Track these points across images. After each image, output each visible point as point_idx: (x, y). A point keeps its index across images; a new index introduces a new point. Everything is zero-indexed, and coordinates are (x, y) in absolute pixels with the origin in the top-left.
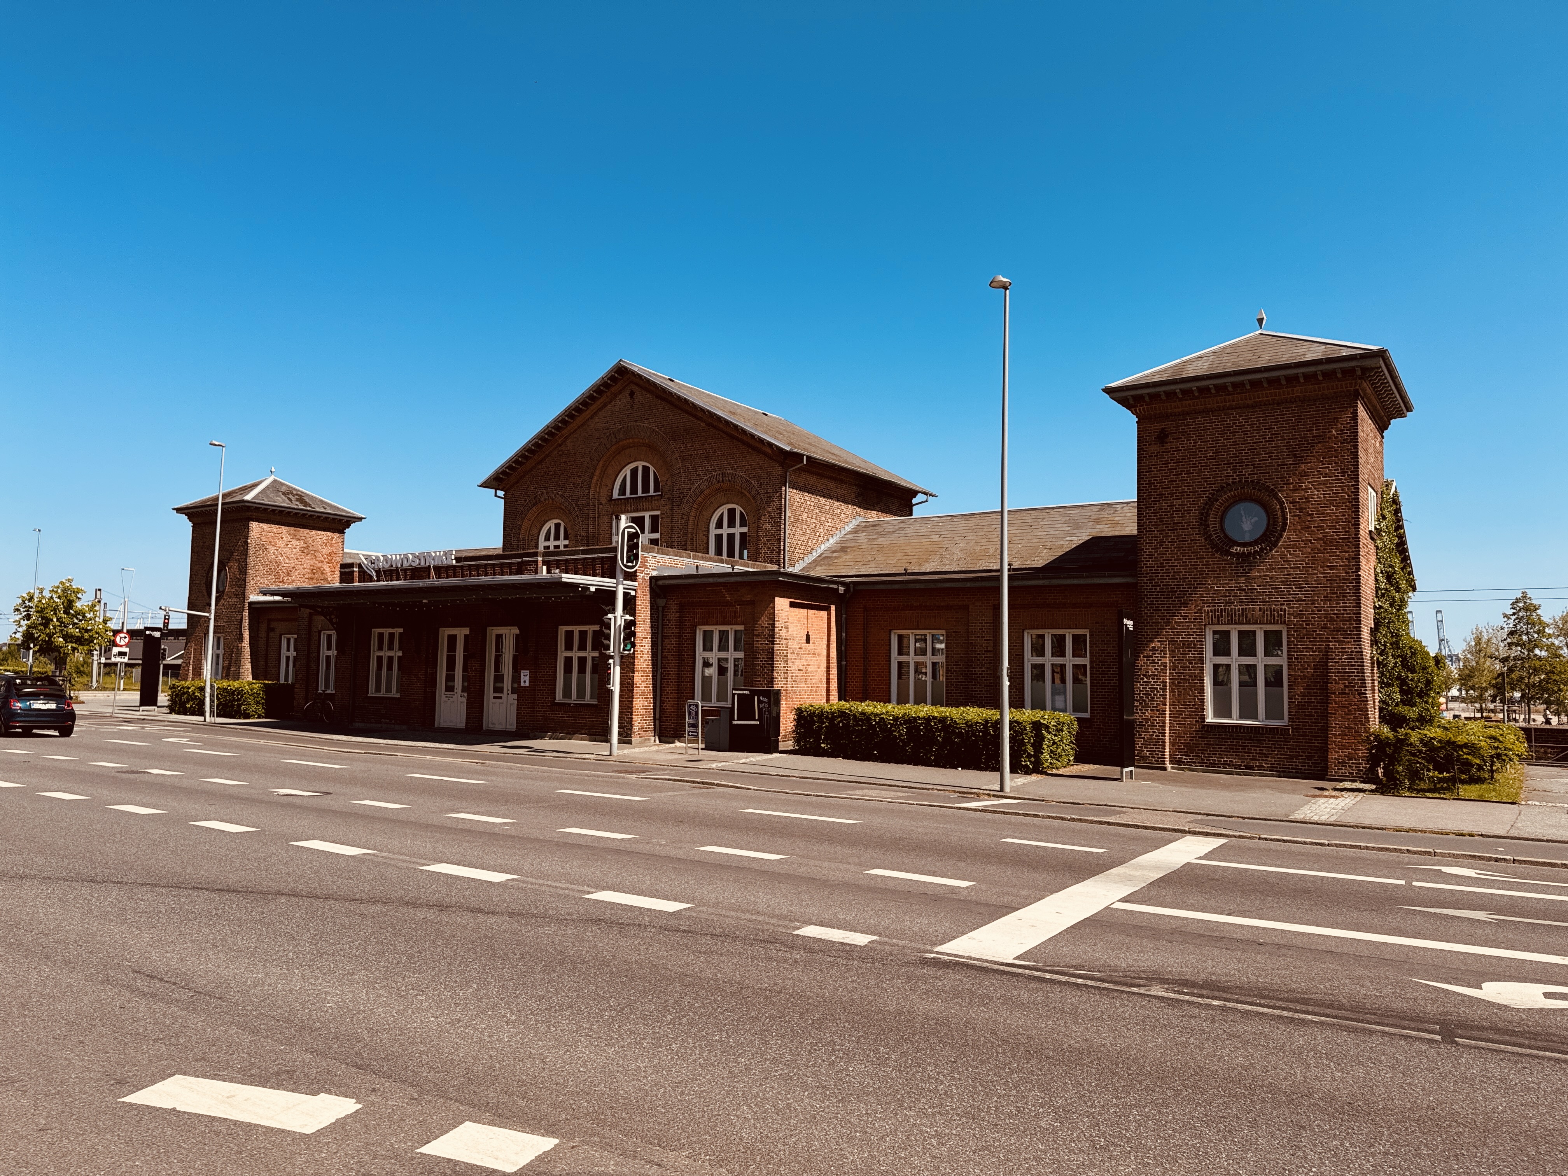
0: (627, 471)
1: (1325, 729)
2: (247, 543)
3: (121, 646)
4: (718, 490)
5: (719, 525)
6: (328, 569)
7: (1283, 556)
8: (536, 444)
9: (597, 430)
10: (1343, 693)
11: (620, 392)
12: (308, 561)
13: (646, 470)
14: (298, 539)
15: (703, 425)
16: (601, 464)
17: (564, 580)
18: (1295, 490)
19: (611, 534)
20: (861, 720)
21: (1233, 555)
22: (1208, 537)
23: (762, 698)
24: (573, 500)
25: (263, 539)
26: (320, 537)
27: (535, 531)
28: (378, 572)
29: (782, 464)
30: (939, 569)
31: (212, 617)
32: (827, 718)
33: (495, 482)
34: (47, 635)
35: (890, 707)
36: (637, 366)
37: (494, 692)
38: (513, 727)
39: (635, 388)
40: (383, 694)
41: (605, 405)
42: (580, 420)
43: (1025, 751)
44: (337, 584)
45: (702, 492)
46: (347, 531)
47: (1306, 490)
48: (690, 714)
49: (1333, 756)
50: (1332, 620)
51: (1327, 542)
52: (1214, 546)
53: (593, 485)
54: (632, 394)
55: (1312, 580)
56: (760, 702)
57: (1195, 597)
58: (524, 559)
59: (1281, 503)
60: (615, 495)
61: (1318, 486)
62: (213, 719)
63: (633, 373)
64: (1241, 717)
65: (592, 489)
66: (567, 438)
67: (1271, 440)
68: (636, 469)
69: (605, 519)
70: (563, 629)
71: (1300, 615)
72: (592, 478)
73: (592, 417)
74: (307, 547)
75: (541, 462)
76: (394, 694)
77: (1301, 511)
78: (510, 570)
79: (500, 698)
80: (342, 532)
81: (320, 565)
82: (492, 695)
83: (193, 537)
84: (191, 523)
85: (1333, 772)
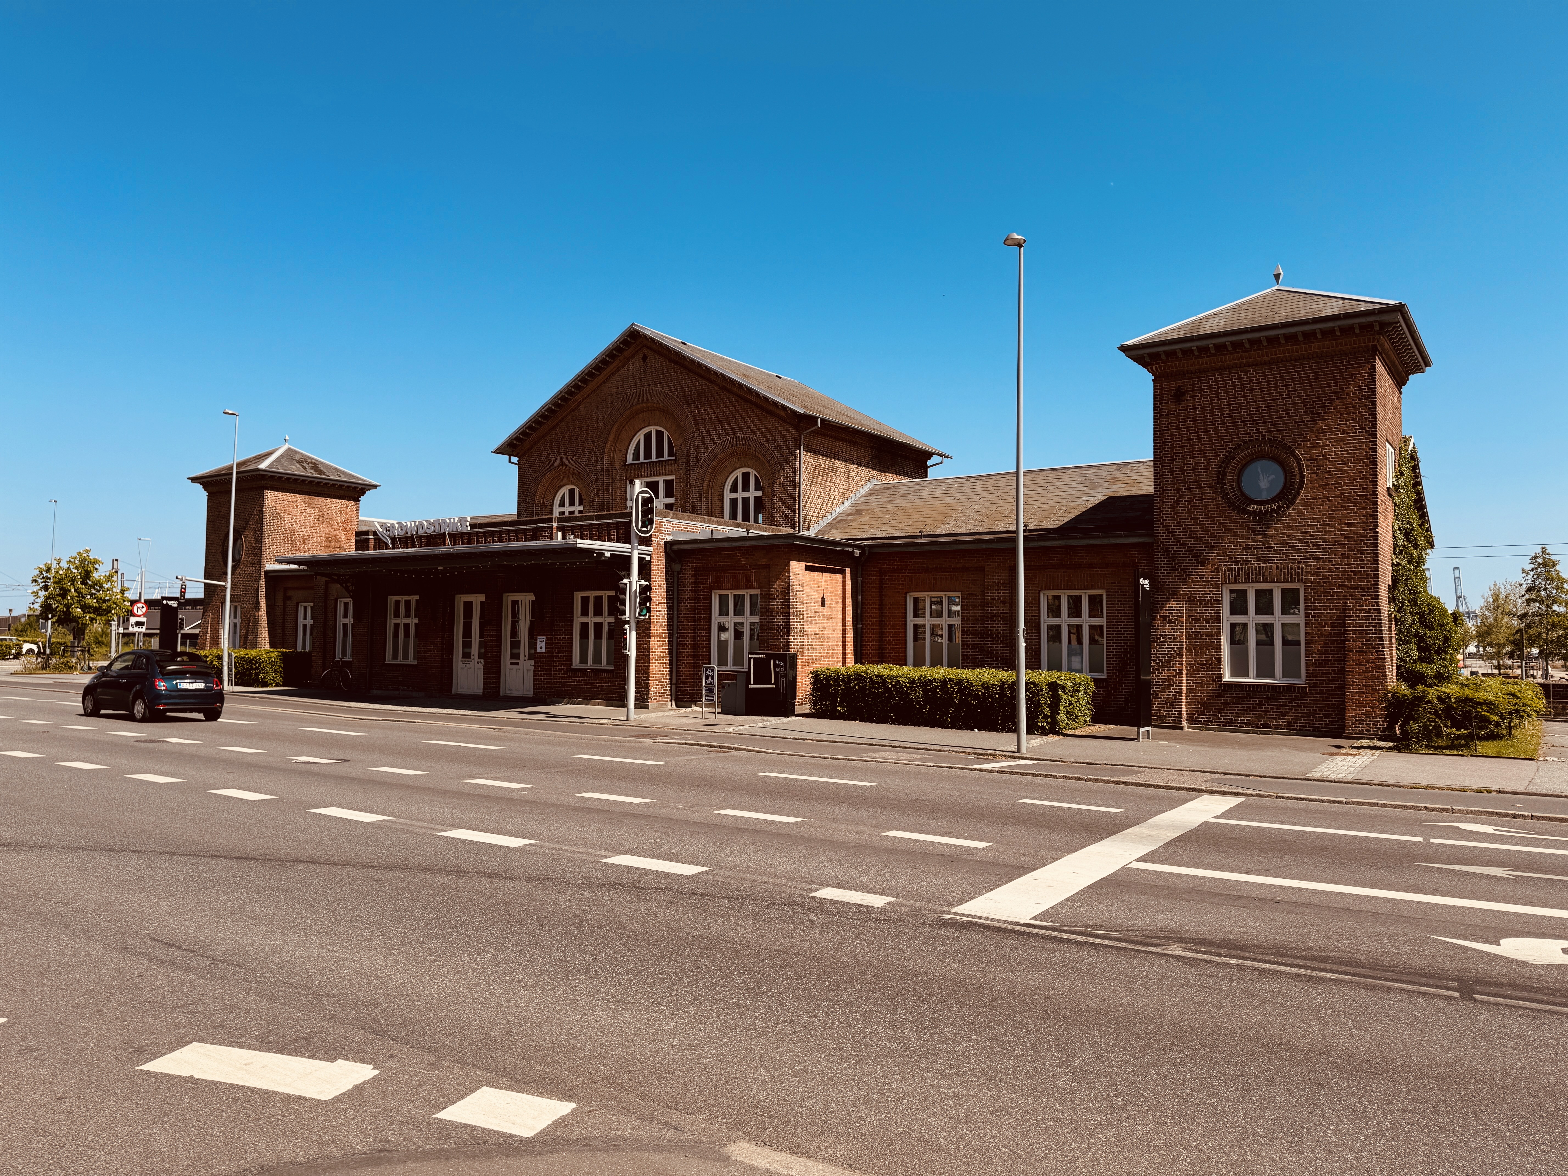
0: (641, 436)
1: (1343, 687)
2: (263, 513)
3: (139, 616)
4: (732, 454)
5: (734, 489)
6: (343, 537)
7: (1300, 514)
8: (549, 410)
9: (610, 395)
10: (1360, 651)
11: (633, 356)
12: (324, 530)
13: (660, 434)
14: (313, 507)
15: (716, 388)
16: (614, 429)
17: (578, 546)
18: (1311, 448)
19: (626, 499)
20: (878, 683)
21: (1249, 513)
22: (1225, 495)
23: (777, 662)
24: (587, 465)
25: (278, 507)
26: (334, 505)
27: (550, 497)
28: (393, 539)
29: (796, 427)
30: (955, 531)
31: (229, 586)
32: (843, 681)
33: (509, 448)
34: (65, 606)
35: (906, 669)
36: (650, 330)
37: (511, 658)
38: (530, 693)
39: (647, 352)
40: (400, 661)
41: (618, 370)
42: (593, 385)
43: (1042, 712)
44: (353, 552)
45: (716, 456)
46: (362, 498)
47: (1323, 447)
48: (706, 678)
49: (1350, 714)
50: (1349, 578)
51: (1345, 499)
52: (1231, 504)
53: (607, 450)
54: (645, 358)
55: (1330, 538)
56: (776, 666)
57: (1212, 556)
58: (539, 525)
59: (1298, 461)
60: (629, 460)
61: (1335, 443)
62: (231, 688)
63: (646, 337)
64: (1258, 676)
65: (606, 454)
66: (580, 403)
67: (1288, 397)
68: (650, 433)
69: (620, 484)
70: (578, 595)
71: (1317, 573)
72: (605, 443)
73: (605, 382)
74: (323, 515)
75: (554, 427)
76: (411, 661)
77: (1318, 467)
78: (525, 535)
79: (517, 664)
80: (357, 500)
81: (335, 533)
82: (509, 661)
83: (208, 506)
84: (206, 493)
85: (1350, 730)
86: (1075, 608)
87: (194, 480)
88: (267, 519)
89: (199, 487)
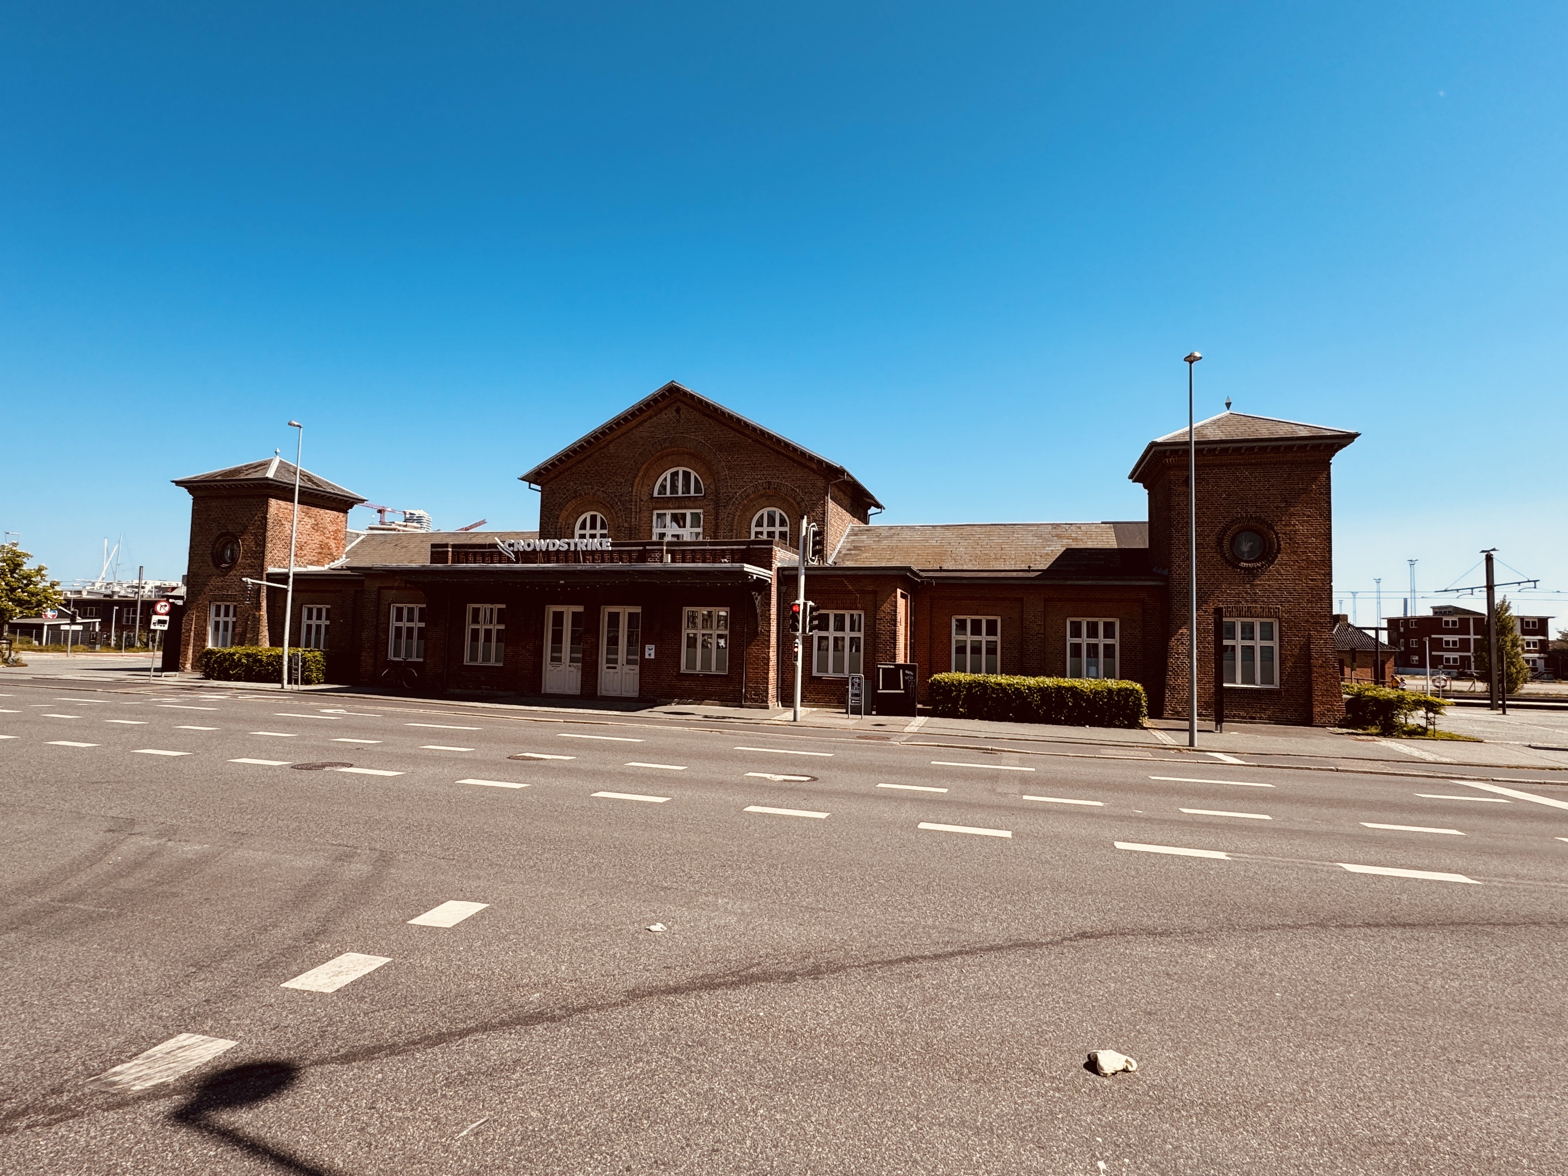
0: (668, 474)
1: (1309, 693)
2: (266, 518)
3: (162, 614)
5: (759, 524)
6: (334, 545)
7: (1277, 571)
8: (581, 446)
9: (641, 437)
10: (1321, 666)
11: (666, 408)
12: (317, 538)
13: (687, 475)
14: (310, 517)
15: (750, 441)
16: (644, 467)
17: (745, 569)
18: (1285, 525)
19: (652, 527)
21: (1241, 568)
22: (1223, 555)
23: (907, 672)
24: (616, 496)
25: (280, 515)
26: (328, 516)
27: (572, 521)
28: (514, 554)
29: (825, 478)
33: (535, 477)
36: (690, 386)
37: (607, 663)
38: (632, 696)
39: (679, 404)
40: (479, 662)
41: (650, 417)
42: (624, 429)
45: (748, 496)
46: (350, 511)
47: (1294, 525)
48: (853, 685)
49: (1316, 710)
50: (1312, 616)
51: (1310, 562)
52: (1227, 561)
53: (635, 484)
54: (678, 411)
55: (1298, 588)
56: (905, 675)
57: (1212, 597)
59: (1277, 534)
60: (656, 494)
61: (1301, 523)
63: (685, 393)
64: (1243, 683)
65: (635, 487)
66: (610, 442)
67: (1268, 489)
68: (677, 473)
69: (646, 514)
70: (686, 610)
71: (1289, 612)
72: (635, 478)
73: (636, 427)
74: (317, 524)
75: (582, 461)
76: (492, 663)
77: (1290, 539)
79: (615, 668)
80: (345, 512)
81: (327, 541)
82: (605, 666)
83: (193, 507)
84: (191, 497)
85: (1317, 720)
86: (1093, 631)
87: (178, 483)
88: (270, 525)
89: (184, 491)
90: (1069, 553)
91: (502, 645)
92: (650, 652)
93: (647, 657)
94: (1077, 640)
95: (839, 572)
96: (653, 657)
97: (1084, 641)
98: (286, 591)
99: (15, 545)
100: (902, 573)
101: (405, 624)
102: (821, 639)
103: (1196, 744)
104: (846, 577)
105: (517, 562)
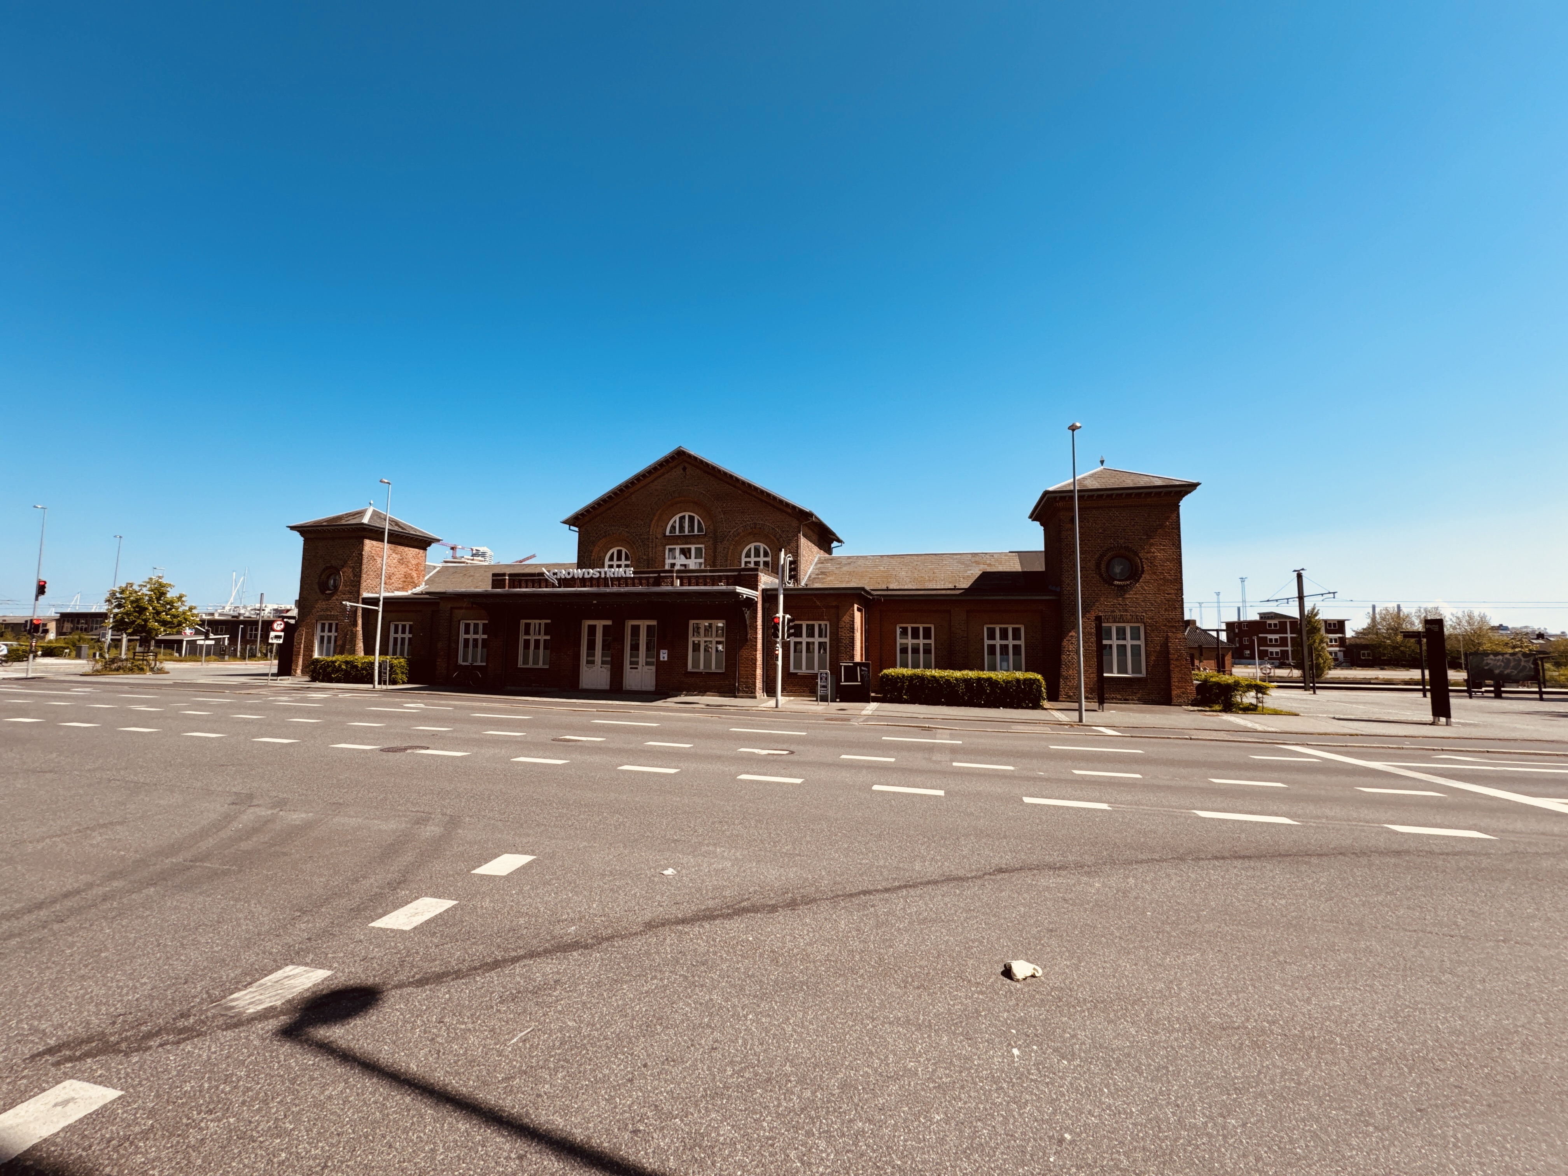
0: (677, 518)
1: (1169, 679)
2: (362, 555)
5: (748, 555)
7: (1142, 587)
8: (610, 497)
9: (656, 490)
10: (1177, 660)
11: (675, 467)
12: (403, 569)
13: (691, 519)
14: (397, 553)
16: (658, 513)
18: (1147, 553)
21: (1115, 585)
22: (1101, 576)
25: (374, 552)
27: (602, 554)
29: (798, 520)
31: (381, 609)
33: (573, 521)
36: (693, 451)
38: (652, 688)
39: (687, 465)
40: (530, 665)
41: (663, 474)
42: (644, 483)
45: (739, 534)
46: (428, 548)
47: (1154, 553)
49: (1174, 693)
50: (1169, 621)
51: (1166, 580)
52: (1104, 580)
54: (684, 469)
55: (1158, 600)
56: (861, 670)
57: (1094, 608)
59: (1141, 559)
60: (668, 533)
61: (1159, 551)
62: (382, 686)
63: (690, 456)
64: (1118, 673)
65: (651, 529)
66: (632, 494)
67: (1134, 526)
68: (684, 517)
69: (661, 548)
70: (692, 622)
71: (1152, 619)
72: (651, 521)
73: (653, 481)
74: (403, 559)
75: (610, 509)
76: (541, 665)
77: (1151, 563)
79: (637, 668)
80: (425, 549)
81: (410, 572)
82: (629, 666)
83: (304, 549)
84: (302, 539)
85: (1175, 701)
86: (1004, 635)
87: (292, 528)
88: (365, 561)
89: (297, 534)
90: (985, 576)
91: (548, 652)
92: (664, 655)
93: (661, 659)
94: (992, 642)
95: (810, 592)
96: (666, 659)
97: (998, 642)
98: (377, 611)
99: (160, 577)
100: (858, 592)
101: (472, 636)
102: (796, 643)
103: (1084, 720)
104: (815, 595)
105: (560, 587)
